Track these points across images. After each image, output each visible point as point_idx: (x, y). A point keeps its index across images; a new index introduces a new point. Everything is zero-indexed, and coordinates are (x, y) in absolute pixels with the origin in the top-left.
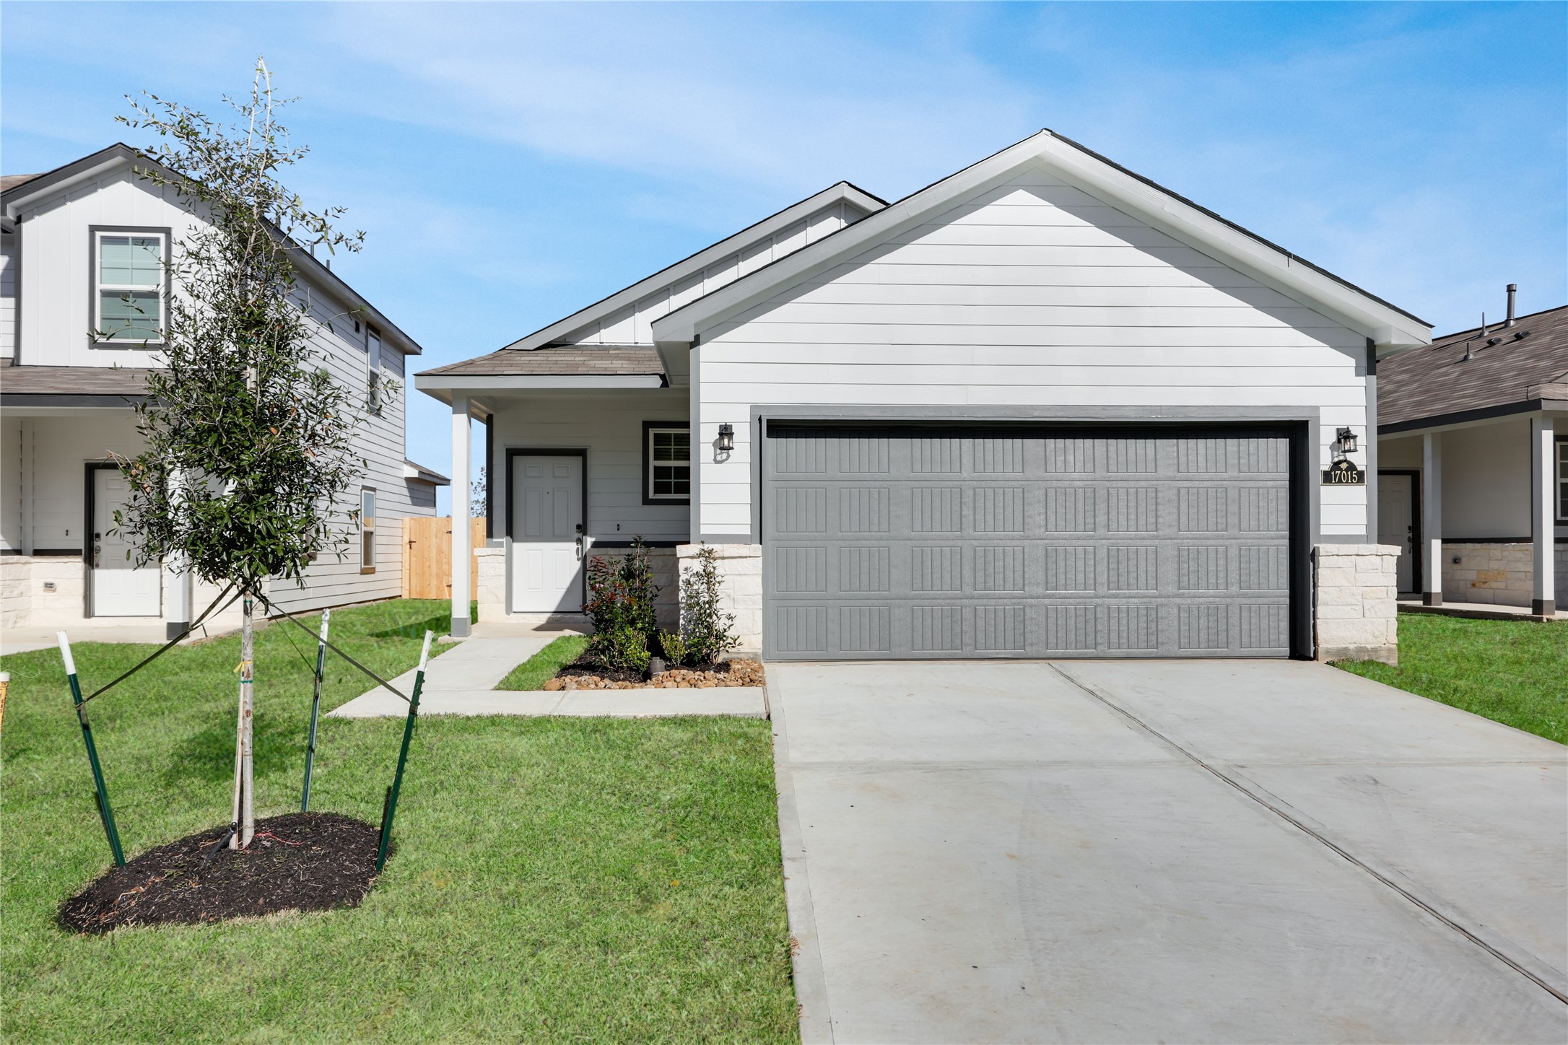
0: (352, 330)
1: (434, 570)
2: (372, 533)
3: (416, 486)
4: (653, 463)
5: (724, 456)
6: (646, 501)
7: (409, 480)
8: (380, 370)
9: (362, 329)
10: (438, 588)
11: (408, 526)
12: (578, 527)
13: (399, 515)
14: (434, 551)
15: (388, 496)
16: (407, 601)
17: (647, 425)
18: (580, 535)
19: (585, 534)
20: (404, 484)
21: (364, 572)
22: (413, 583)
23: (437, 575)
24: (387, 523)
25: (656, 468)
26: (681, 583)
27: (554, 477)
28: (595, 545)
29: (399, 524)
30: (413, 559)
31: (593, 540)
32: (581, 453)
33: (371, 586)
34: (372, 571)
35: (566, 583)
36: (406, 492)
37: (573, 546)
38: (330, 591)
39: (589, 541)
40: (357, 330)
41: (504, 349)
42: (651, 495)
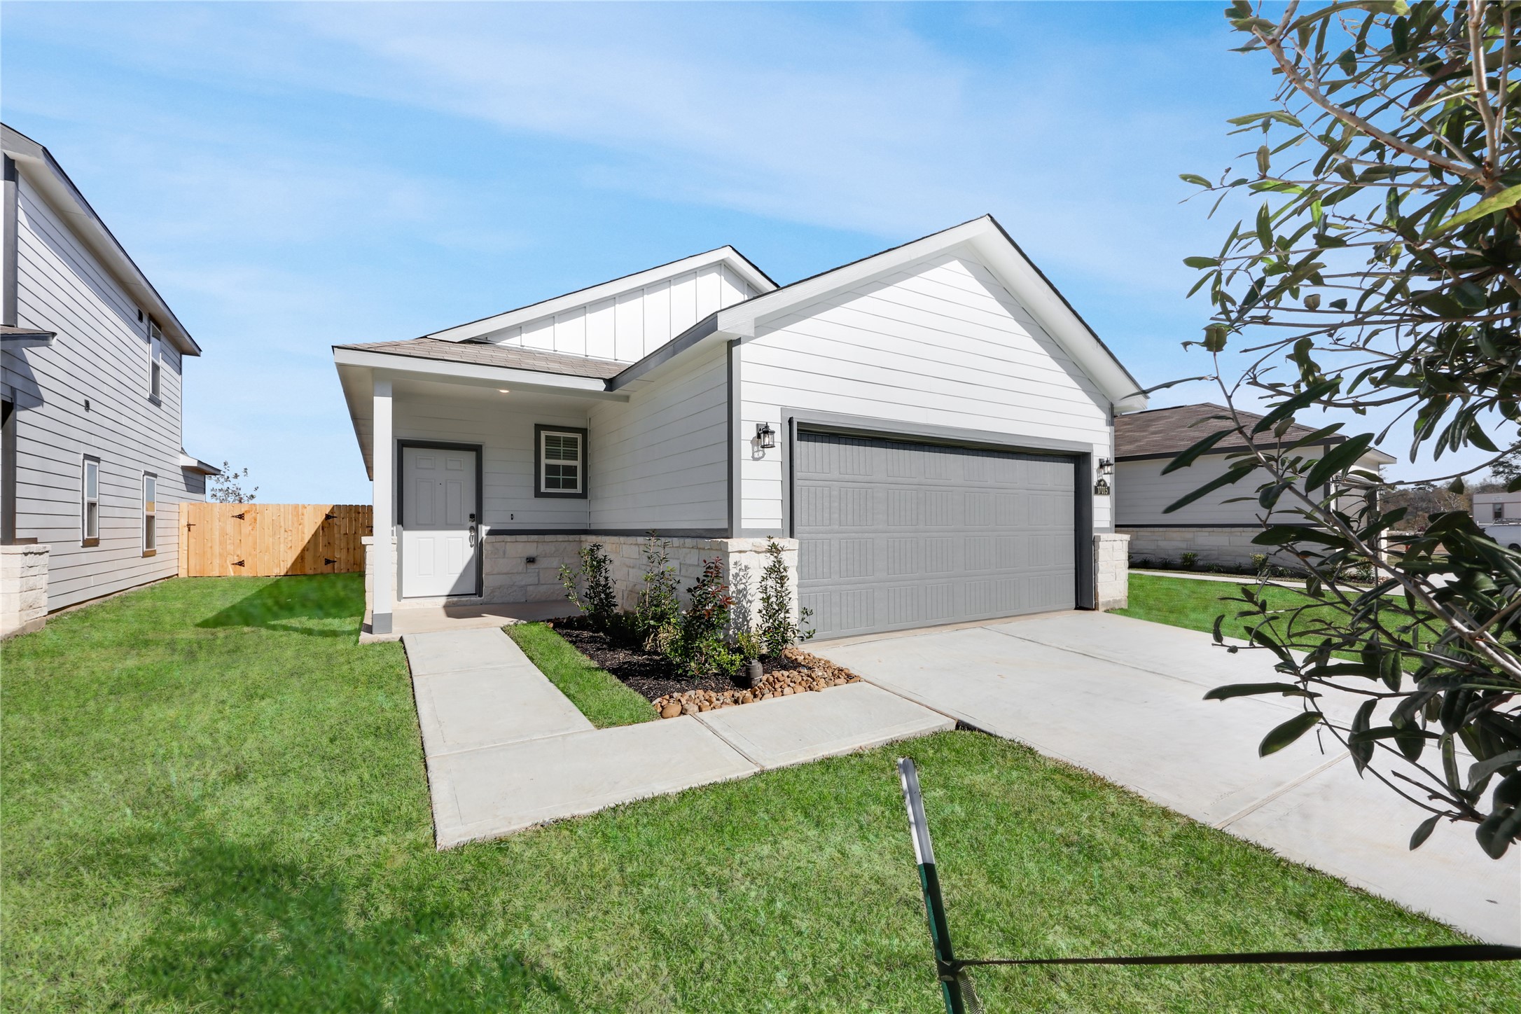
0: (135, 318)
1: (217, 549)
2: (153, 517)
3: (190, 475)
4: (544, 461)
5: (761, 454)
6: (538, 494)
7: (185, 468)
8: (161, 363)
9: (145, 319)
10: (222, 566)
11: (185, 511)
12: (472, 516)
13: (176, 501)
14: (217, 533)
15: (166, 482)
16: (185, 581)
17: (539, 428)
18: (474, 524)
19: (481, 522)
20: (180, 472)
21: (145, 555)
22: (192, 562)
23: (220, 554)
24: (166, 507)
25: (547, 466)
26: (731, 578)
27: (447, 469)
28: (490, 533)
29: (175, 508)
30: (192, 541)
31: (488, 528)
32: (477, 449)
33: (151, 568)
34: (153, 554)
35: (460, 568)
36: (182, 479)
37: (467, 534)
38: (111, 577)
39: (484, 529)
40: (141, 318)
41: (425, 337)
42: (543, 489)
